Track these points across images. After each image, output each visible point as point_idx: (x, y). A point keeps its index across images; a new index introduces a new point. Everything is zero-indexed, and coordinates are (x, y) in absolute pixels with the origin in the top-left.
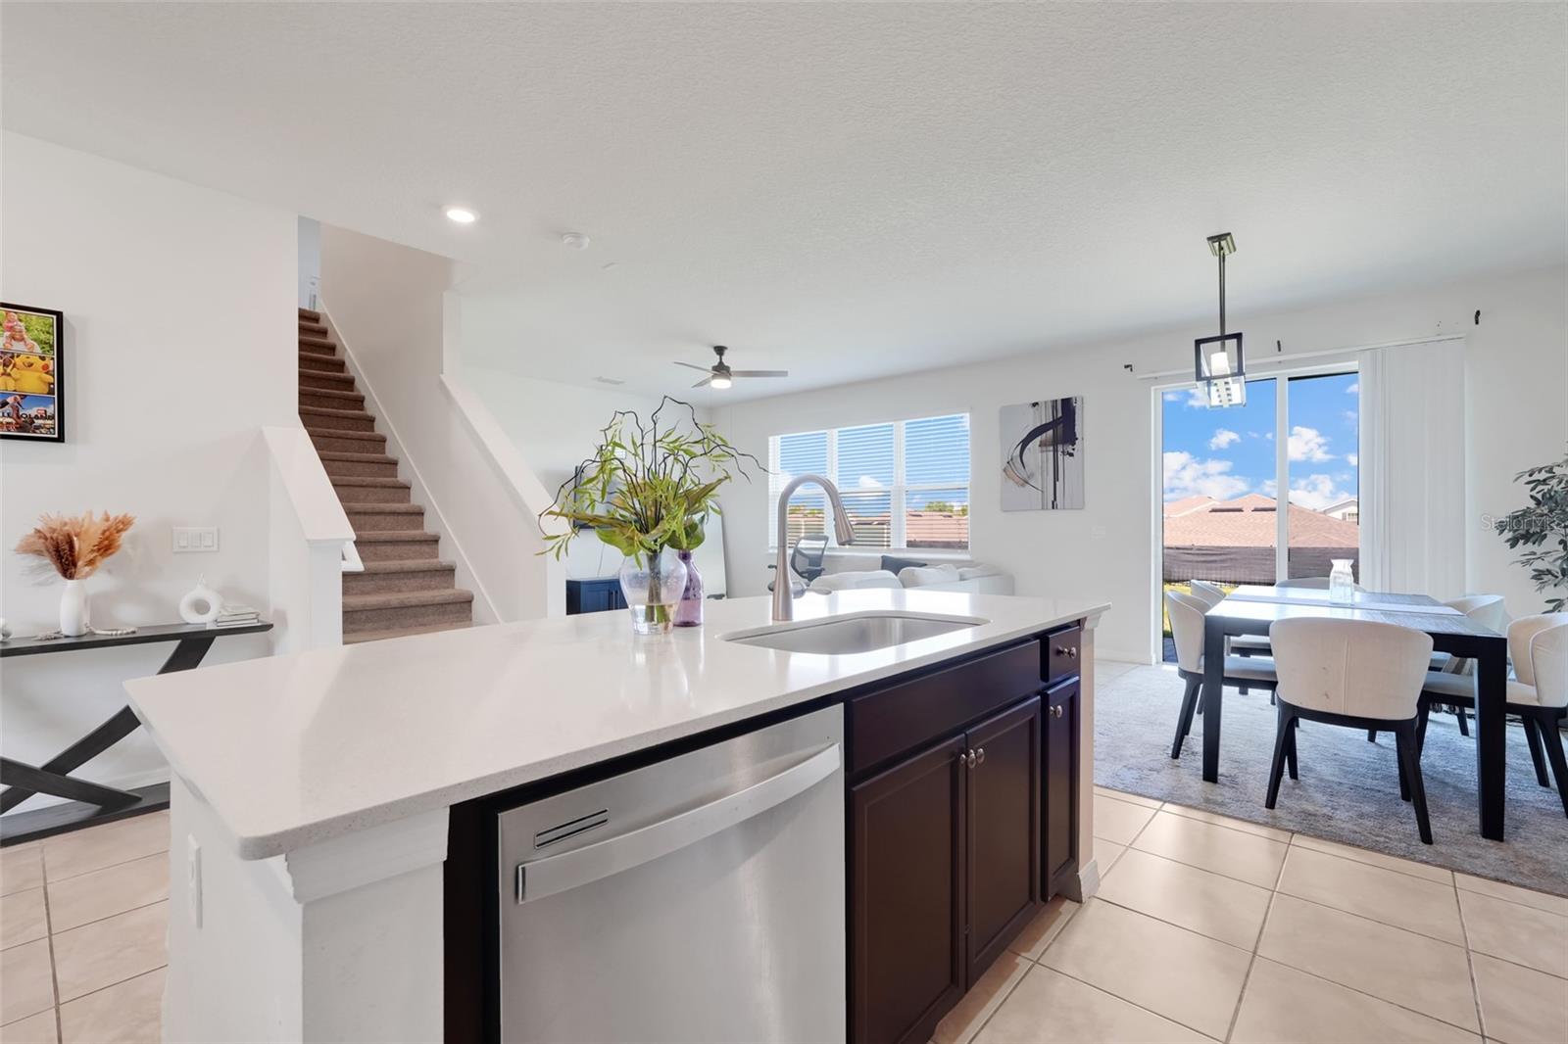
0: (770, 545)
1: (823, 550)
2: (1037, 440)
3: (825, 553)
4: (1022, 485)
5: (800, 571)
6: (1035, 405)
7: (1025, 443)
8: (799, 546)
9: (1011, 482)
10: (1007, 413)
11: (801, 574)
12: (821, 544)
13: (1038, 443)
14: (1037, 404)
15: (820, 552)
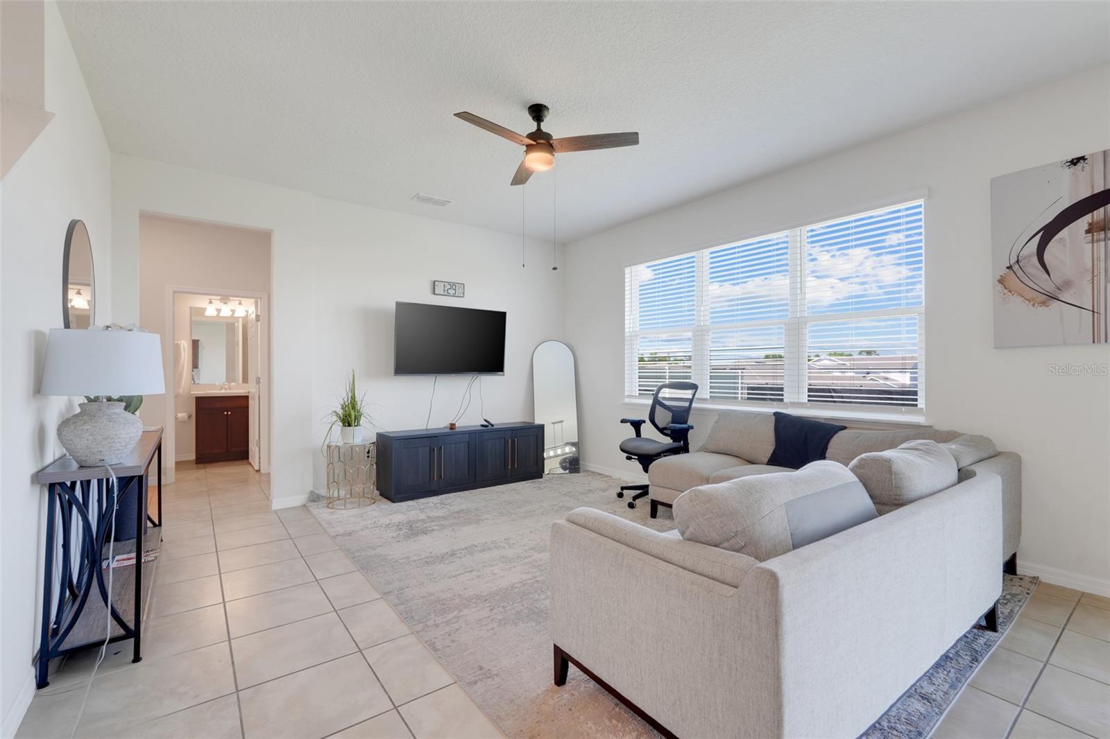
0: (626, 394)
1: (691, 401)
2: (1083, 222)
3: (694, 405)
4: (1043, 303)
5: (660, 426)
6: (1074, 162)
7: (1049, 232)
8: (660, 395)
9: (1016, 300)
10: (1002, 187)
11: (662, 430)
12: (688, 394)
13: (1086, 227)
14: (1083, 158)
15: (687, 404)
